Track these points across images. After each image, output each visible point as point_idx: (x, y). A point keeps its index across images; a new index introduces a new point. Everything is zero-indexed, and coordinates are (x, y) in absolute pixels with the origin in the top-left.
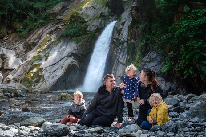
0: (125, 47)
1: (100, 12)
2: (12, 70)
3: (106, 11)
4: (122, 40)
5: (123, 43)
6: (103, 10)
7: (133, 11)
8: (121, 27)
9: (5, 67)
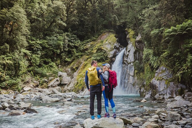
0: (132, 66)
1: (114, 46)
2: (66, 84)
3: (117, 45)
4: (130, 61)
5: (130, 63)
6: (115, 44)
7: (137, 43)
8: (128, 53)
9: (62, 83)
